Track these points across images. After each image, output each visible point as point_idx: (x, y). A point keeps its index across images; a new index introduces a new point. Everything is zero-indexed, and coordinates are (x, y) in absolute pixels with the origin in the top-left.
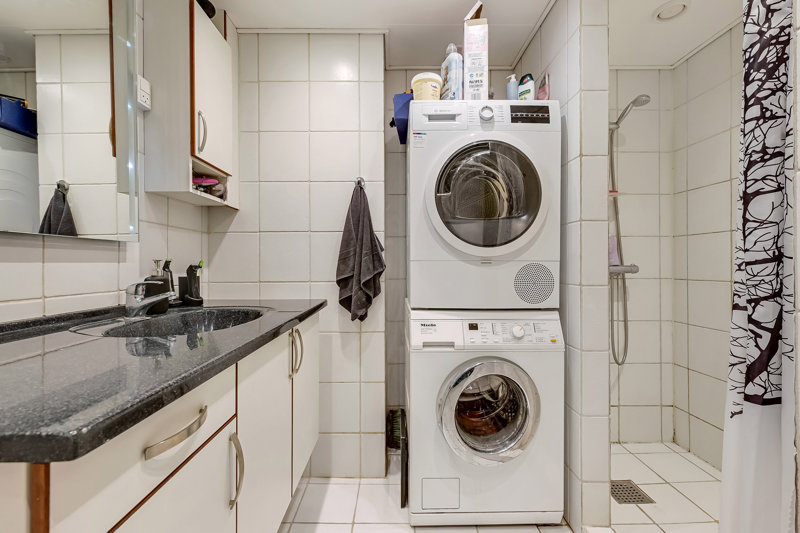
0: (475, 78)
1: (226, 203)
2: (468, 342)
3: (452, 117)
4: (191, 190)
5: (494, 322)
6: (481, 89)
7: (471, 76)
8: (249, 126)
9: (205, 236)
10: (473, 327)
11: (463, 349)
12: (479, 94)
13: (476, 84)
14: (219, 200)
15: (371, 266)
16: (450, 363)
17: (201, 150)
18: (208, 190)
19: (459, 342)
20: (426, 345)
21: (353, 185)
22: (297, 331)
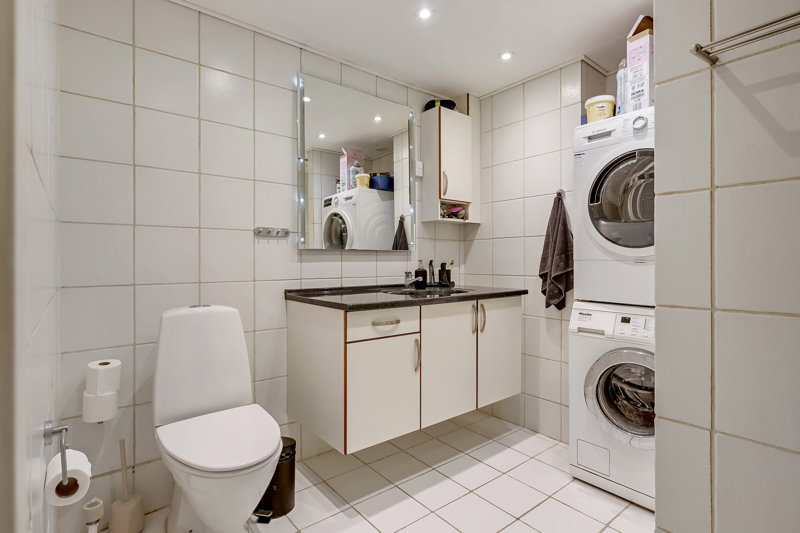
0: (637, 89)
1: (467, 221)
2: (617, 333)
3: (608, 134)
4: (440, 218)
5: (647, 318)
6: (642, 98)
7: (633, 88)
8: (486, 163)
9: (462, 243)
10: (626, 320)
11: (611, 338)
12: (640, 104)
13: (638, 94)
14: (462, 221)
15: (562, 264)
16: (600, 348)
17: (444, 194)
18: (455, 215)
19: (609, 331)
20: (580, 330)
21: (555, 195)
22: (482, 305)
